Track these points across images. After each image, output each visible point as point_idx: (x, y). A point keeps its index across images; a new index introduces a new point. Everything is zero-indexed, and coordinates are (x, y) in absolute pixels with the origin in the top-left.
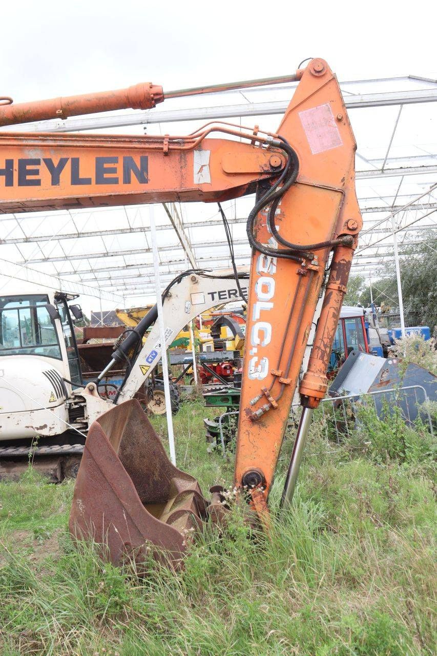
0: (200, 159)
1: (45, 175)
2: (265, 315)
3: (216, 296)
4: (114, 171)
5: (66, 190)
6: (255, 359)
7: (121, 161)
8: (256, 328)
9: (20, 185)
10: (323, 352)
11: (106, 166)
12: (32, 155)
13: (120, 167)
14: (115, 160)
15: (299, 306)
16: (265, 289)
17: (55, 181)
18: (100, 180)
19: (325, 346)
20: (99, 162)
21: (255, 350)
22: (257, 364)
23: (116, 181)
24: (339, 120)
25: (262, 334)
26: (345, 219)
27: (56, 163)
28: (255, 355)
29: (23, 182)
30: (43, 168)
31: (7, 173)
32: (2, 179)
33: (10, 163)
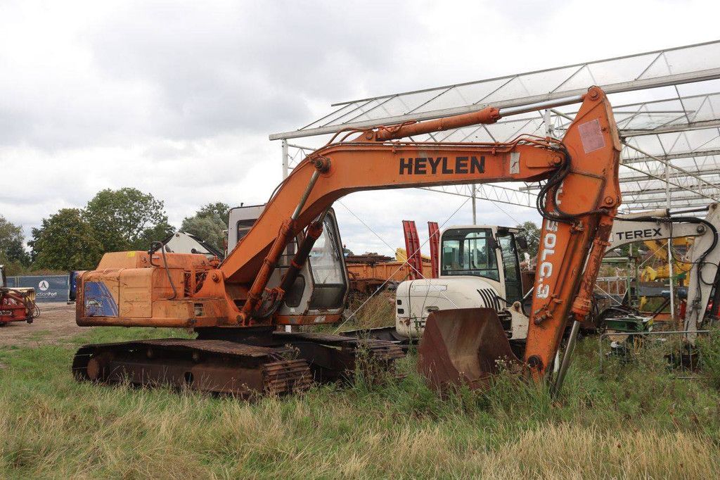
0: (515, 158)
1: (429, 167)
2: (549, 258)
3: (624, 236)
4: (465, 165)
5: (439, 177)
6: (541, 286)
7: (470, 159)
8: (544, 265)
9: (415, 173)
10: (587, 285)
11: (461, 162)
12: (422, 156)
13: (469, 163)
14: (466, 159)
15: (570, 252)
17: (434, 172)
18: (458, 171)
19: (588, 280)
20: (458, 160)
21: (541, 280)
22: (542, 289)
23: (466, 171)
24: (604, 130)
25: (546, 270)
26: (605, 196)
27: (435, 160)
28: (542, 283)
29: (417, 172)
30: (428, 164)
31: (409, 166)
32: (406, 170)
33: (411, 160)
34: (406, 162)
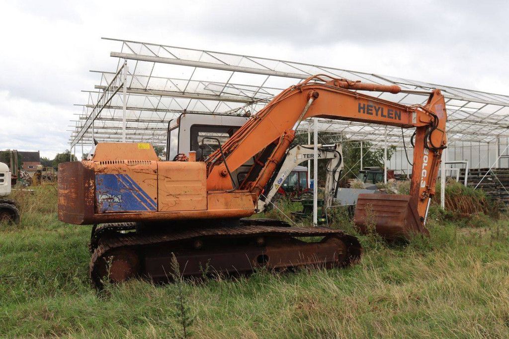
0: (414, 115)
1: (374, 112)
2: (425, 168)
3: (306, 156)
4: (392, 114)
5: (379, 118)
7: (394, 111)
11: (390, 112)
12: (371, 104)
13: (394, 113)
16: (426, 159)
17: (377, 115)
18: (389, 117)
21: (422, 178)
23: (393, 118)
24: (444, 110)
25: (424, 173)
26: (443, 141)
27: (377, 108)
29: (368, 113)
30: (373, 109)
31: (364, 108)
32: (362, 110)
33: (364, 105)
34: (362, 106)
